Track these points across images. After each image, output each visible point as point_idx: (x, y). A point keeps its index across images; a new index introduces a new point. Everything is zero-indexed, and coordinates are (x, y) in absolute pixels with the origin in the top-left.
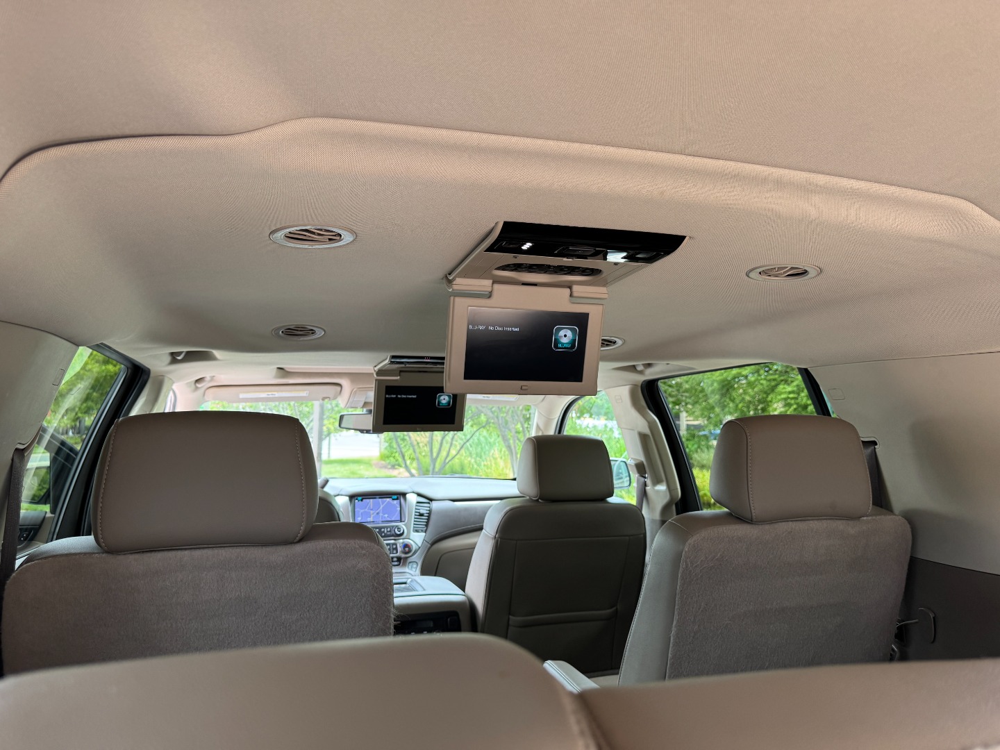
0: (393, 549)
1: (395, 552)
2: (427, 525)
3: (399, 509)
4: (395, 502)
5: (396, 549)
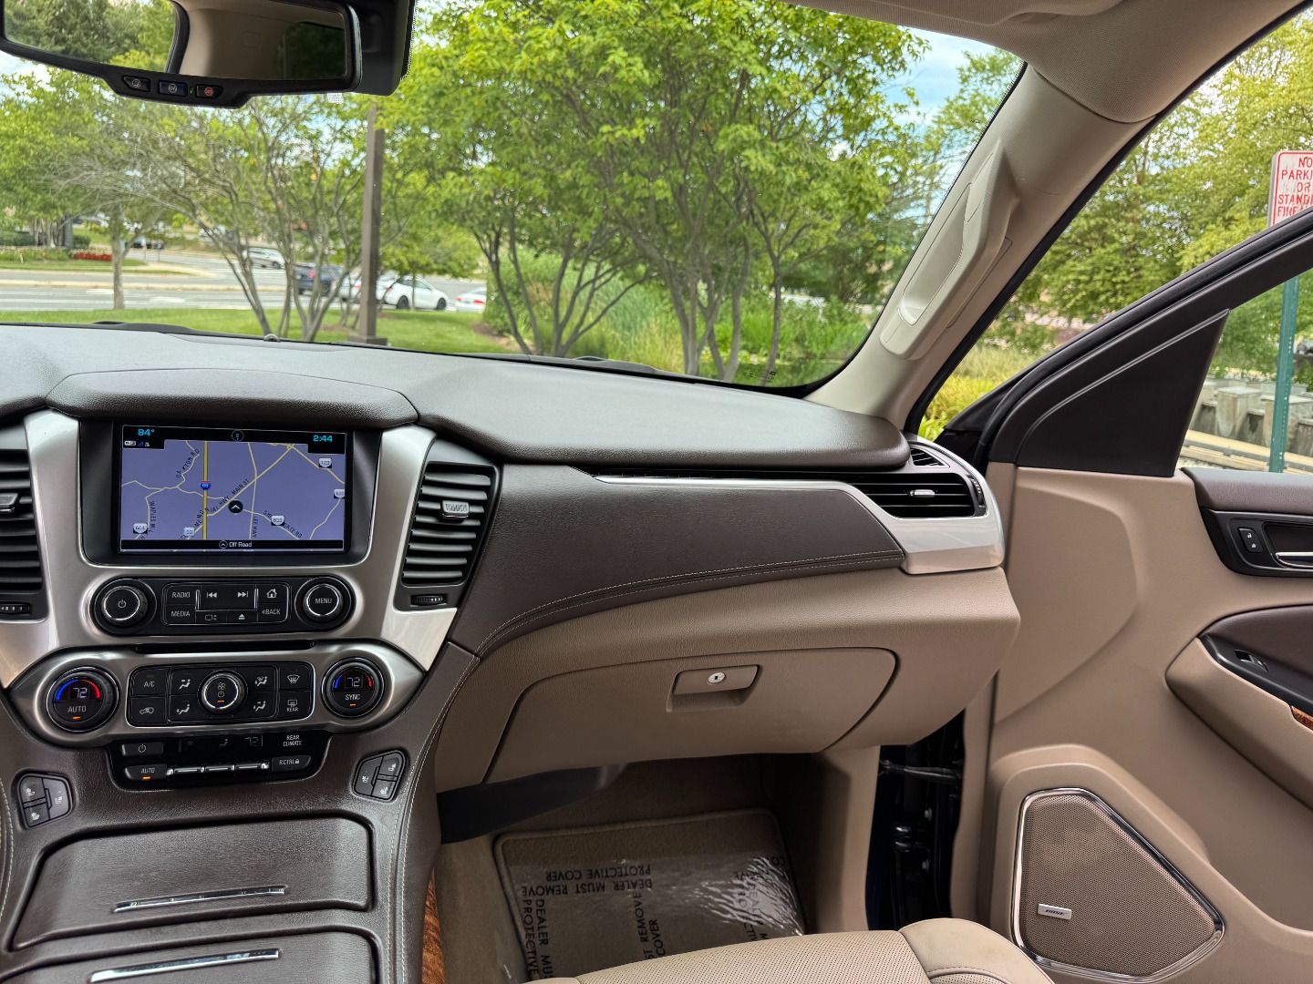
0: (288, 690)
1: (293, 706)
2: (470, 571)
3: (340, 492)
4: (325, 460)
5: (303, 690)
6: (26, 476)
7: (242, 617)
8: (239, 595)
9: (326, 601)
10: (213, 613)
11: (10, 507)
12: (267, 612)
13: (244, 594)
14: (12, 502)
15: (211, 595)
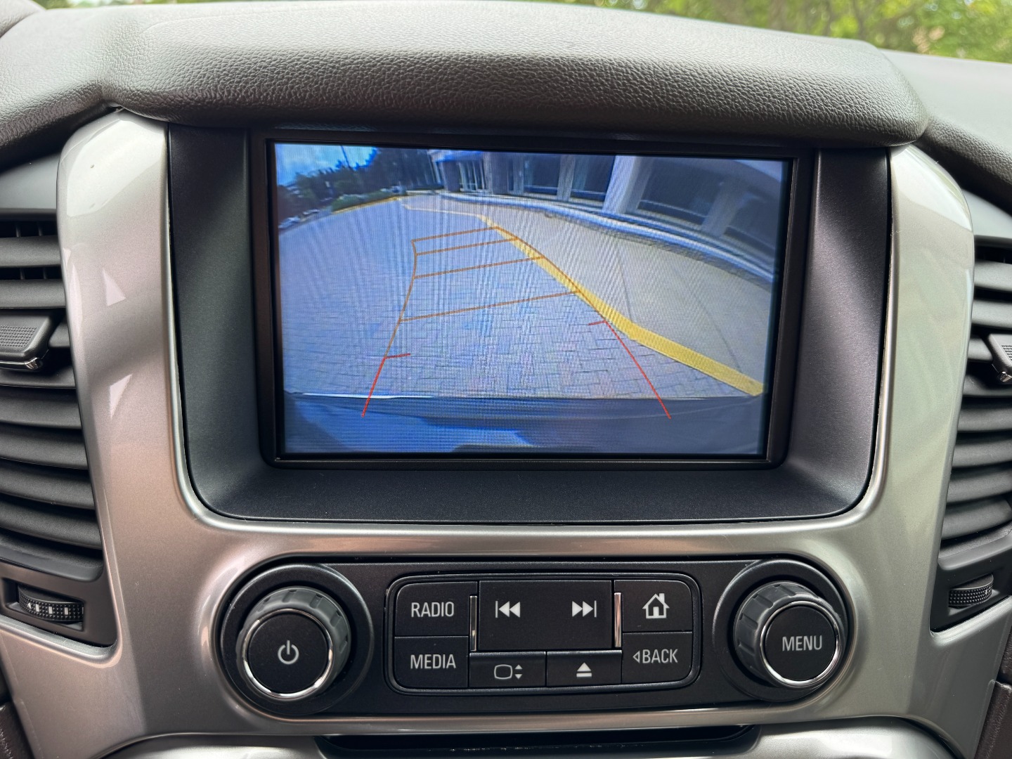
6: (53, 274)
7: (584, 671)
8: (576, 609)
9: (810, 643)
10: (514, 661)
11: (29, 355)
12: (644, 657)
13: (587, 609)
14: (33, 344)
15: (505, 609)
